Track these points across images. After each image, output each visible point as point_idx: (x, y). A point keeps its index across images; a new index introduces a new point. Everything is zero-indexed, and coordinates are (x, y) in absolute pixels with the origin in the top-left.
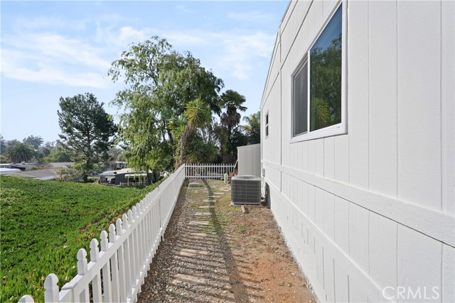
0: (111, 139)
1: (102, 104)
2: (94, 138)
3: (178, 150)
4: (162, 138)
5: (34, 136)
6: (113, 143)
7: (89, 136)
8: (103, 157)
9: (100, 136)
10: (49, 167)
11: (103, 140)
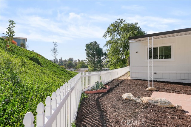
0: (102, 58)
1: (99, 44)
2: (96, 58)
3: (127, 62)
4: (122, 57)
5: (71, 58)
6: (103, 60)
7: (95, 57)
8: (99, 66)
9: (98, 57)
10: (80, 70)
11: (99, 59)
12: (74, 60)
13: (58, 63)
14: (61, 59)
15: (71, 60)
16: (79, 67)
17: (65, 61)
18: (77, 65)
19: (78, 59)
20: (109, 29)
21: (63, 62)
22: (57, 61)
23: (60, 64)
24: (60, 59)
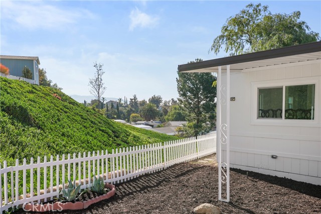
2: (203, 99)
5: (156, 96)
7: (198, 98)
8: (209, 118)
9: (207, 97)
10: (169, 125)
11: (210, 101)
12: (163, 102)
13: (127, 106)
14: (135, 98)
15: (156, 101)
16: (170, 118)
17: (144, 103)
18: (167, 111)
19: (172, 99)
20: (226, 30)
21: (139, 105)
22: (126, 102)
23: (131, 110)
24: (133, 98)
